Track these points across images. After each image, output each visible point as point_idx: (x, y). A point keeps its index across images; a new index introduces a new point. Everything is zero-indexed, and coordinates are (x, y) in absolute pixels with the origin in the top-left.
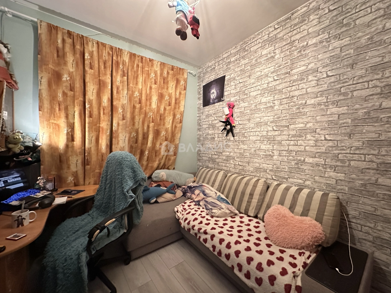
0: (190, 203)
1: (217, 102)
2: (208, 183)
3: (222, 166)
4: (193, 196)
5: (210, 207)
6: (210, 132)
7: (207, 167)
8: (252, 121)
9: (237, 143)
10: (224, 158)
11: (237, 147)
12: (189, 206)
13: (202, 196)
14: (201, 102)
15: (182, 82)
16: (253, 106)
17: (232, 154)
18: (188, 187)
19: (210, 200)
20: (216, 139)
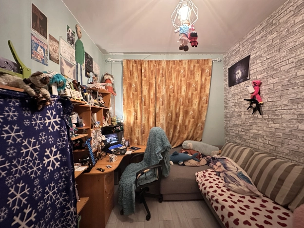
0: (211, 172)
1: (243, 82)
2: (232, 158)
3: (250, 143)
4: (215, 167)
5: (229, 181)
6: (236, 110)
7: (234, 142)
8: (284, 98)
9: (266, 121)
10: (252, 135)
11: (266, 125)
12: (209, 174)
13: (222, 168)
14: (227, 82)
15: (207, 70)
16: (285, 82)
17: (260, 132)
18: (212, 157)
19: (229, 173)
20: (242, 116)
